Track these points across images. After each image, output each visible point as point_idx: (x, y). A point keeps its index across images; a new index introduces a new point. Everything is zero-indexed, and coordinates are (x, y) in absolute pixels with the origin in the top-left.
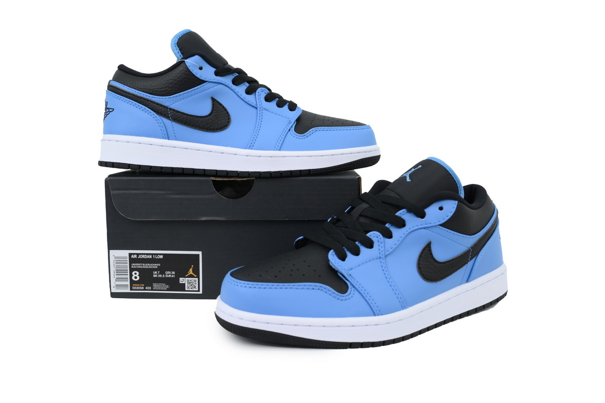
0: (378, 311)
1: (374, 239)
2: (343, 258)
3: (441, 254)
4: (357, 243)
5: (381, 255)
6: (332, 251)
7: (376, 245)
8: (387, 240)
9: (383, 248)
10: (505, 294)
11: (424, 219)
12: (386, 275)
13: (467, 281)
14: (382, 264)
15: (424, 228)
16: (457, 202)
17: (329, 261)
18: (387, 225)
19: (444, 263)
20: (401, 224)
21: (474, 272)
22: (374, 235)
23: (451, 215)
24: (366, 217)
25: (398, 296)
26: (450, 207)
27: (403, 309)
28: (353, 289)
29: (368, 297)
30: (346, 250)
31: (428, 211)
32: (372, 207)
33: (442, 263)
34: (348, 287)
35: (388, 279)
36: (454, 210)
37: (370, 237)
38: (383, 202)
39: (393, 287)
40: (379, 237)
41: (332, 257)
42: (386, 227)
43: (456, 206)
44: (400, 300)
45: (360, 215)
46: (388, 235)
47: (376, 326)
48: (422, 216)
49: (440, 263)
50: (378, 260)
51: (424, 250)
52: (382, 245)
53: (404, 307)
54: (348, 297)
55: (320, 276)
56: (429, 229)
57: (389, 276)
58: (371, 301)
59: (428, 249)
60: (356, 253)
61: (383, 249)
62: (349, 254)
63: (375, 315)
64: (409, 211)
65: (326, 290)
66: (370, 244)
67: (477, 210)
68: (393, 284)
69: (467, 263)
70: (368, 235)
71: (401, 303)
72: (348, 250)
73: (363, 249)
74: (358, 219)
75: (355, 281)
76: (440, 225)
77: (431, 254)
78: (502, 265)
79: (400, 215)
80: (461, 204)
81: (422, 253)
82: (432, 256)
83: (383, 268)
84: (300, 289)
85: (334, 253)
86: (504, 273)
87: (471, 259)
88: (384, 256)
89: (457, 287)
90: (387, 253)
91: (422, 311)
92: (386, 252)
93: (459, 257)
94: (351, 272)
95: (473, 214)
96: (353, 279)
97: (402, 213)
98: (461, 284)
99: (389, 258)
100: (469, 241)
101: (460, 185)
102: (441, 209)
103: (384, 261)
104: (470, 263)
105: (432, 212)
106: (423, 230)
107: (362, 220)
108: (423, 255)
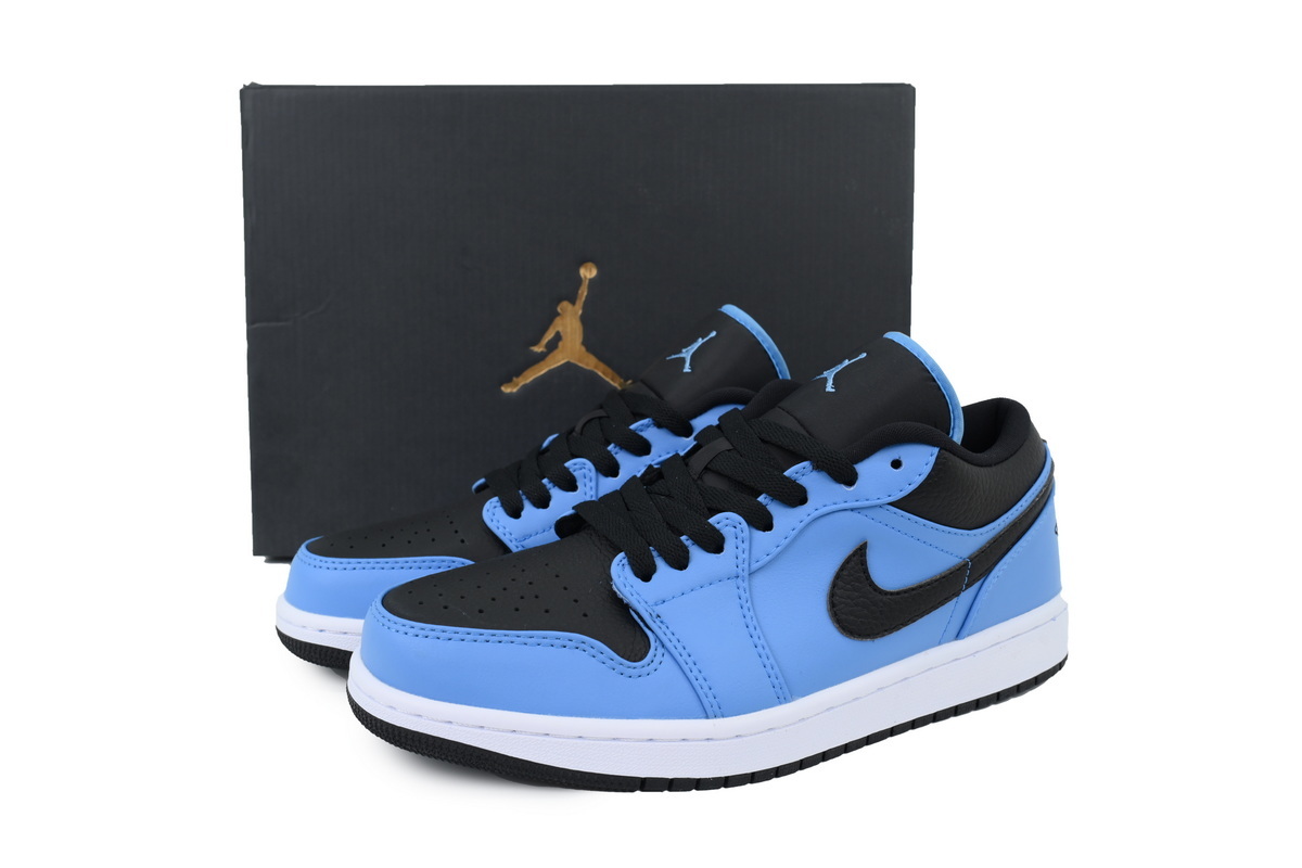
0: (716, 708)
1: (727, 532)
2: (645, 573)
3: (890, 573)
4: (683, 538)
5: (740, 570)
6: (622, 555)
7: (729, 546)
8: (759, 535)
9: (747, 552)
10: (1060, 666)
11: (852, 488)
12: (748, 620)
13: (958, 636)
14: (741, 591)
15: (852, 510)
16: (936, 450)
17: (611, 580)
18: (761, 499)
19: (898, 593)
20: (795, 496)
21: (973, 614)
22: (727, 522)
23: (919, 480)
24: (718, 473)
25: (771, 671)
26: (919, 461)
27: (780, 703)
28: (661, 650)
29: (695, 672)
30: (655, 554)
31: (862, 468)
32: (735, 449)
33: (892, 594)
34: (648, 646)
35: (751, 629)
36: (927, 470)
37: (717, 526)
38: (763, 441)
39: (760, 649)
40: (739, 526)
41: (621, 573)
42: (760, 503)
43: (932, 460)
44: (776, 682)
45: (706, 469)
46: (763, 522)
47: (706, 743)
48: (849, 479)
49: (886, 593)
50: (732, 583)
51: (848, 561)
52: (746, 545)
53: (782, 699)
54: (647, 669)
55: (585, 615)
56: (865, 512)
57: (755, 622)
58: (701, 681)
59: (859, 557)
60: (680, 561)
61: (746, 556)
62: (660, 564)
63: (707, 717)
64: (818, 467)
65: (593, 652)
66: (714, 543)
67: (994, 468)
68: (762, 641)
69: (957, 594)
70: (712, 520)
71: (778, 689)
72: (660, 555)
73: (697, 555)
74: (700, 478)
75: (668, 632)
76: (891, 504)
77: (866, 571)
78: (1056, 598)
79: (794, 476)
80: (947, 454)
81: (843, 568)
82: (868, 577)
83: (743, 601)
84: (532, 645)
85: (625, 561)
86: (1060, 618)
87: (969, 585)
88: (746, 574)
89: (929, 651)
90: (755, 566)
91: (832, 708)
92: (753, 562)
93: (936, 581)
94: (660, 609)
95: (980, 477)
96: (663, 627)
97: (801, 472)
98: (940, 643)
99: (758, 580)
100: (964, 543)
101: (957, 404)
102: (896, 464)
103: (746, 585)
104: (966, 596)
105: (874, 470)
106: (850, 513)
107: (711, 481)
108: (845, 573)
